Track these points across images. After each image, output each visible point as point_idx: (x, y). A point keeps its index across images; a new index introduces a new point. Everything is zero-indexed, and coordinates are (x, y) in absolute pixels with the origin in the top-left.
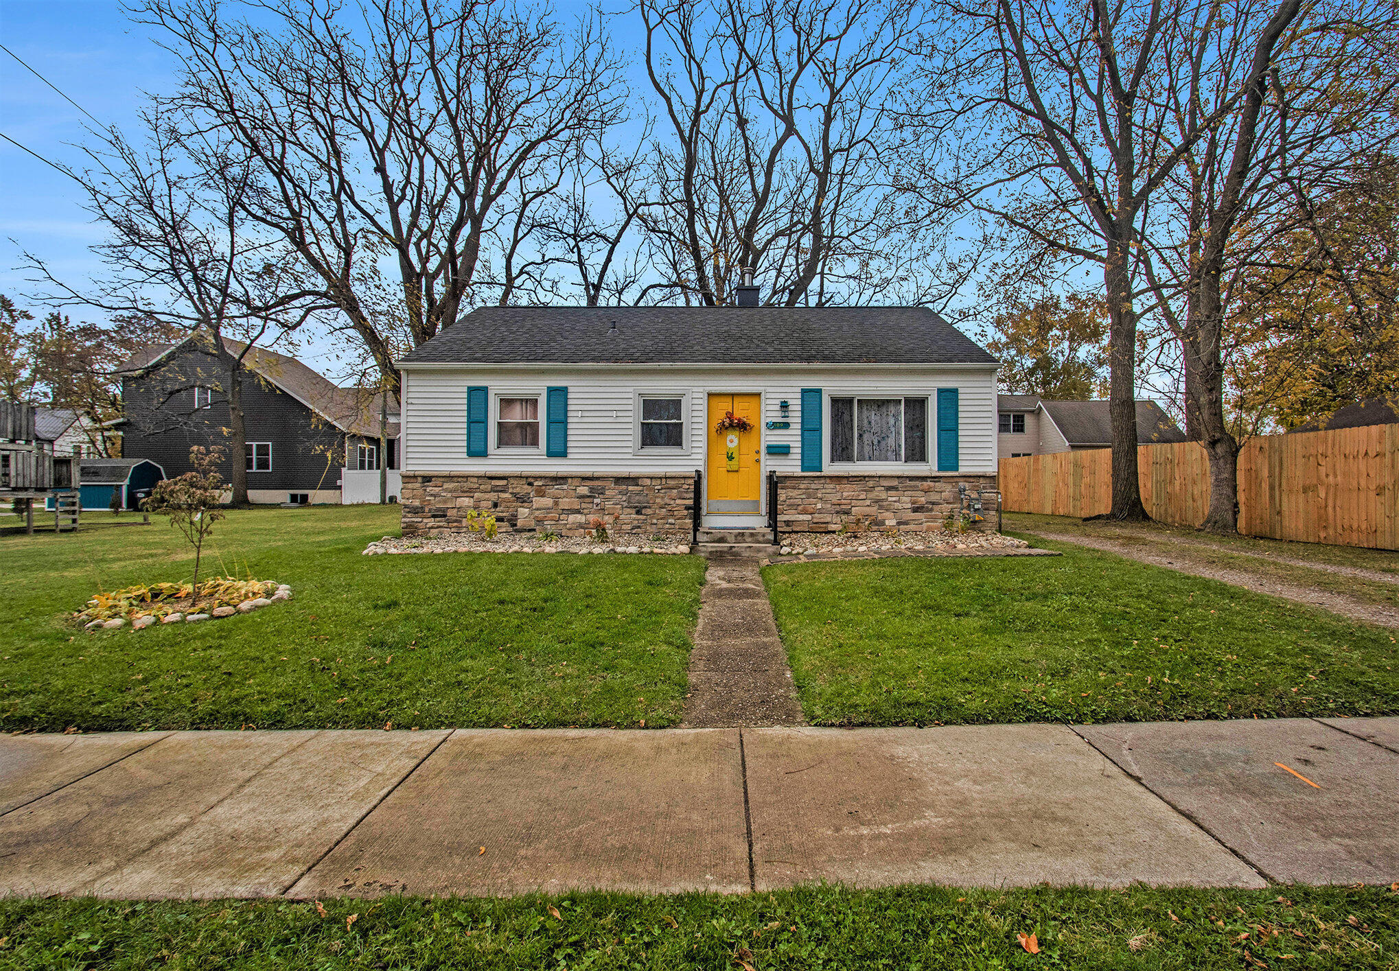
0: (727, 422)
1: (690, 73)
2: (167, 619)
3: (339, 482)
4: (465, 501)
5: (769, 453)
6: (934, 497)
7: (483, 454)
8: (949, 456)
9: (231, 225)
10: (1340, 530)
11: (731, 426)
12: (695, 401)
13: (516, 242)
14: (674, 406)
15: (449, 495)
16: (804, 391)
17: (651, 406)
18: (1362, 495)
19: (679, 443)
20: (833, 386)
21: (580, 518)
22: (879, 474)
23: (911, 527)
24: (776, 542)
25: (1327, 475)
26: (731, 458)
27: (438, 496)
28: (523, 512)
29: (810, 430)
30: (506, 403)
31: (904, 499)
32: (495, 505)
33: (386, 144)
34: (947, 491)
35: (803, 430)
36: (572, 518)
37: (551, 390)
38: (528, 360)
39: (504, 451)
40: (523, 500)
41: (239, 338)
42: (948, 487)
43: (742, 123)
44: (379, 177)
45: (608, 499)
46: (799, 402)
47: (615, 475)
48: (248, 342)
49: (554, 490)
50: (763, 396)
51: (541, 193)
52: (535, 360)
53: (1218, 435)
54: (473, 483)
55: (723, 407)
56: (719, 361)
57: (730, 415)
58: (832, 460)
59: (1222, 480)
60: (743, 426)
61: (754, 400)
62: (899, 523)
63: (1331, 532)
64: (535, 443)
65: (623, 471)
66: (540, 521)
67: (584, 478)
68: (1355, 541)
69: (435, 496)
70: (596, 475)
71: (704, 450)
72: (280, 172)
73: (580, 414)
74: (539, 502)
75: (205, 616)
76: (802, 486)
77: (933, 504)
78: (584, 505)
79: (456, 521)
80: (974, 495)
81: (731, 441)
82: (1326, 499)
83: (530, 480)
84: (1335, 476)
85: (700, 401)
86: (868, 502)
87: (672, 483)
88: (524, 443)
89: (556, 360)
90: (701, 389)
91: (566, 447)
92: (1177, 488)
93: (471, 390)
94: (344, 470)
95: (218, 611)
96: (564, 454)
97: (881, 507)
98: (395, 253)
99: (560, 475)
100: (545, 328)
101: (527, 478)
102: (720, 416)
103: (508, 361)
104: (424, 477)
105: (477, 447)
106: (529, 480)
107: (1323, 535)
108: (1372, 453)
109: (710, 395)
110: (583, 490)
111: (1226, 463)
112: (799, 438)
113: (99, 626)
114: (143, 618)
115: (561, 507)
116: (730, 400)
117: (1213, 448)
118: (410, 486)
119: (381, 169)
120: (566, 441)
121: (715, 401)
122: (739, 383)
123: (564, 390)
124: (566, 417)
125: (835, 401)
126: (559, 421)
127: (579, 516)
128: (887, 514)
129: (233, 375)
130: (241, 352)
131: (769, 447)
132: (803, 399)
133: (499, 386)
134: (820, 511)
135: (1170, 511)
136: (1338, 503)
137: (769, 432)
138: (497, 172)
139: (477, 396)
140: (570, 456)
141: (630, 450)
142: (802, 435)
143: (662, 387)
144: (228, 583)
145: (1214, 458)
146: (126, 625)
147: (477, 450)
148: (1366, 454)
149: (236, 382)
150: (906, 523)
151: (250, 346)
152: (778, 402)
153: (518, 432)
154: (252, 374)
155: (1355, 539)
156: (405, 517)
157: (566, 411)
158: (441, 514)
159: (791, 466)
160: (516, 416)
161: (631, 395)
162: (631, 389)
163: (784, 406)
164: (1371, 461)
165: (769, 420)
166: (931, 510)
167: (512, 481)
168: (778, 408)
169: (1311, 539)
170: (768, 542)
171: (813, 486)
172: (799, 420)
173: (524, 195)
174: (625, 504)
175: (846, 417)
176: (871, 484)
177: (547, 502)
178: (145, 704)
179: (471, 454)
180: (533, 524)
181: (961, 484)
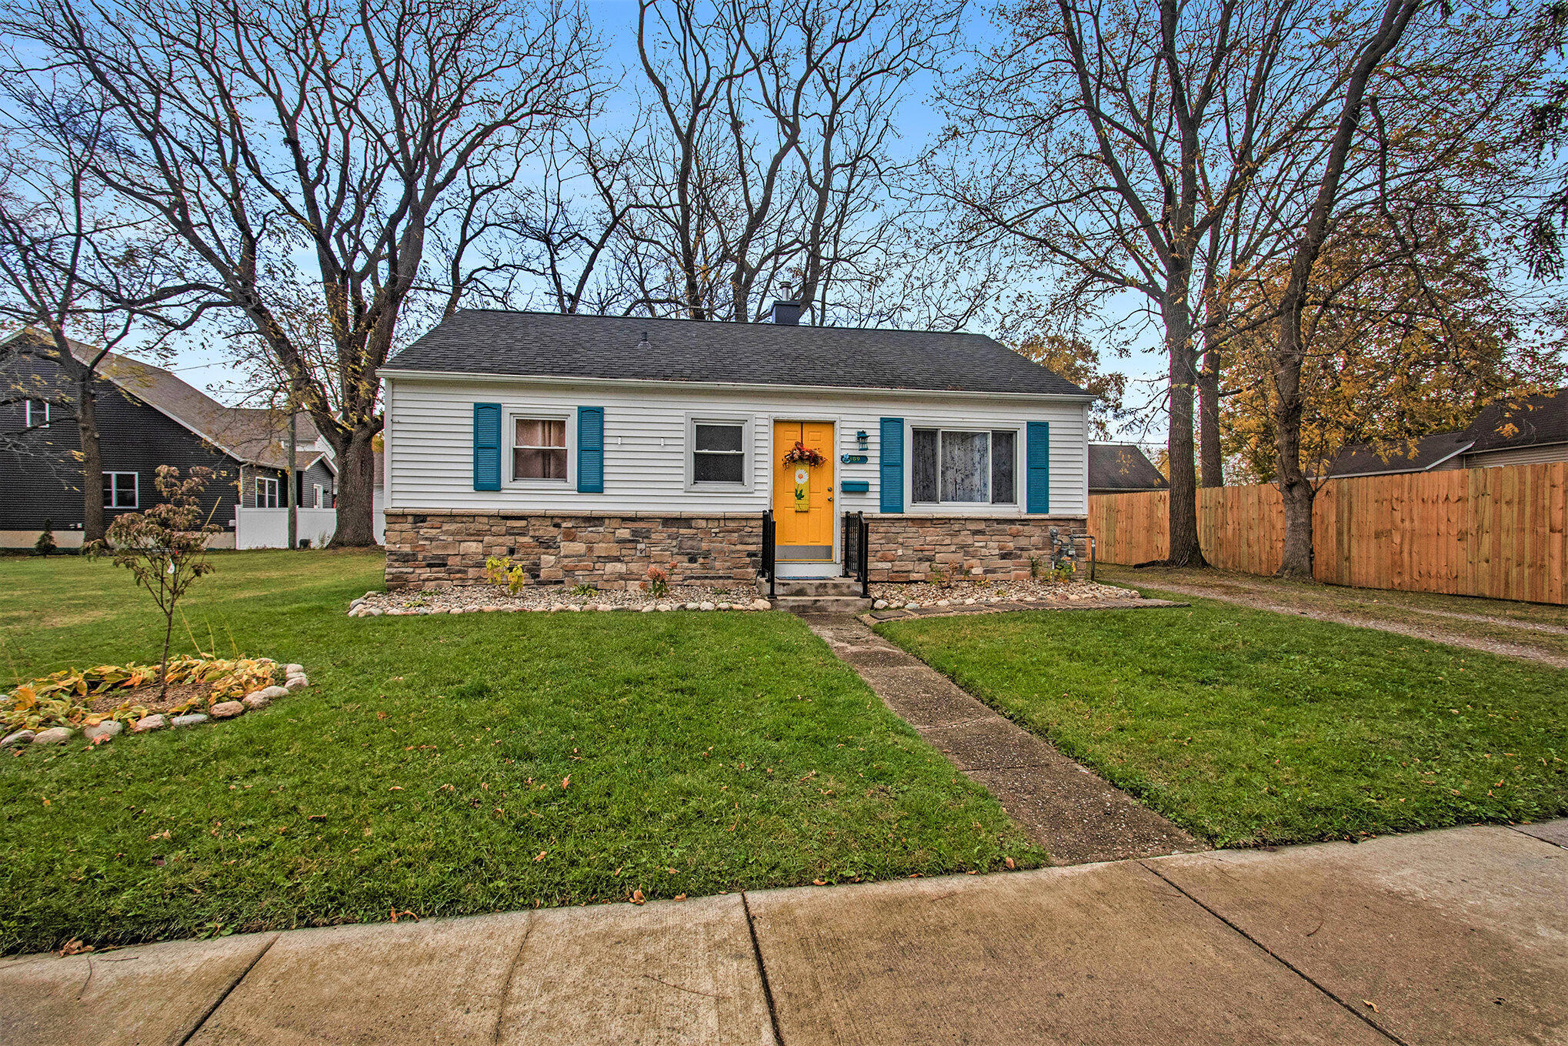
0: (797, 453)
1: (685, 62)
2: (143, 724)
3: (231, 523)
4: (473, 547)
5: (845, 491)
6: (1023, 542)
7: (496, 488)
8: (1039, 498)
9: (77, 195)
10: (1416, 576)
11: (801, 459)
12: (760, 429)
13: (464, 242)
14: (733, 434)
15: (450, 539)
16: (884, 421)
17: (705, 434)
18: (1442, 540)
19: (738, 477)
20: (915, 416)
21: (620, 567)
22: (966, 516)
23: (999, 576)
24: (865, 594)
25: (1403, 521)
26: (800, 496)
27: (434, 541)
28: (548, 559)
29: (890, 465)
30: (525, 425)
31: (991, 544)
32: (512, 552)
33: (298, 112)
34: (1037, 536)
35: (882, 465)
36: (610, 567)
37: (582, 411)
38: (553, 373)
39: (520, 484)
40: (547, 545)
41: (89, 340)
42: (1037, 532)
43: (736, 126)
44: (288, 150)
45: (655, 544)
46: (878, 433)
47: (664, 515)
48: (104, 346)
49: (588, 532)
50: (837, 425)
51: (493, 188)
52: (562, 373)
53: (1295, 479)
54: (481, 525)
55: (791, 436)
56: (788, 382)
57: (799, 446)
58: (914, 501)
59: (1299, 525)
60: (814, 460)
61: (826, 430)
62: (986, 572)
63: (1407, 578)
64: (561, 475)
65: (674, 510)
66: (569, 571)
67: (624, 519)
68: (1433, 586)
69: (431, 540)
70: (639, 515)
71: (769, 487)
72: (155, 132)
73: (619, 440)
74: (567, 547)
75: (201, 717)
76: (881, 530)
77: (1022, 549)
78: (624, 552)
79: (459, 572)
80: (1066, 540)
81: (801, 477)
82: (1402, 543)
83: (559, 521)
84: (1412, 520)
85: (765, 429)
86: (953, 548)
87: (732, 525)
88: (546, 475)
89: (589, 374)
90: (766, 415)
91: (602, 481)
92: (1230, 532)
93: (478, 407)
94: (238, 508)
95: (219, 709)
96: (599, 489)
97: (967, 553)
98: (313, 244)
99: (594, 514)
100: (557, 337)
101: (552, 517)
102: (788, 446)
103: (528, 373)
104: (415, 516)
105: (487, 478)
106: (556, 520)
107: (1397, 581)
108: (1453, 498)
109: (777, 422)
110: (624, 533)
111: (1302, 507)
112: (878, 475)
113: (27, 741)
114: (102, 726)
115: (596, 554)
116: (798, 428)
117: (1290, 491)
118: (397, 527)
119: (292, 142)
120: (602, 474)
121: (782, 428)
122: (810, 409)
123: (599, 412)
124: (602, 444)
125: (917, 433)
126: (593, 448)
127: (619, 565)
128: (973, 561)
129: (83, 386)
130: (92, 359)
131: (844, 484)
132: (882, 430)
133: (515, 404)
134: (901, 558)
135: (1221, 557)
136: (1415, 548)
137: (844, 467)
138: (442, 157)
139: (486, 417)
140: (606, 492)
141: (681, 486)
142: (881, 471)
143: (720, 411)
144: (202, 664)
145: (1290, 501)
146: (73, 737)
147: (486, 483)
148: (1447, 498)
149: (87, 397)
150: (993, 571)
151: (105, 352)
152: (854, 432)
153: (540, 460)
154: (108, 384)
155: (1433, 585)
156: (390, 566)
157: (602, 437)
158: (440, 563)
159: (870, 506)
160: (537, 442)
161: (682, 420)
162: (682, 413)
163: (862, 437)
164: (1453, 507)
165: (844, 453)
166: (1020, 557)
167: (533, 522)
168: (854, 439)
169: (1384, 586)
170: (855, 594)
171: (893, 530)
172: (878, 454)
173: (473, 189)
174: (676, 550)
175: (928, 452)
176: (956, 527)
177: (579, 547)
178: (201, 885)
179: (479, 487)
180: (560, 575)
181: (1053, 528)
